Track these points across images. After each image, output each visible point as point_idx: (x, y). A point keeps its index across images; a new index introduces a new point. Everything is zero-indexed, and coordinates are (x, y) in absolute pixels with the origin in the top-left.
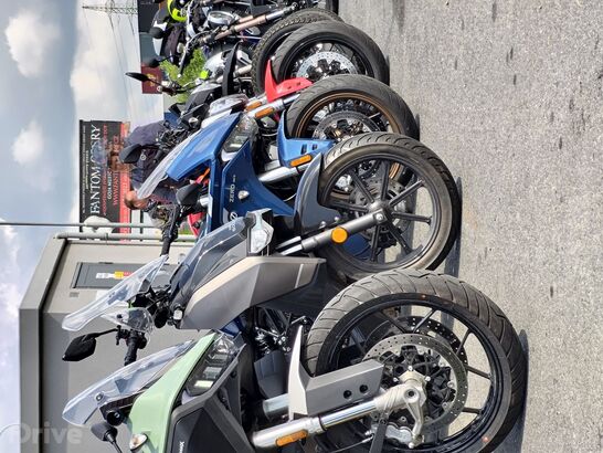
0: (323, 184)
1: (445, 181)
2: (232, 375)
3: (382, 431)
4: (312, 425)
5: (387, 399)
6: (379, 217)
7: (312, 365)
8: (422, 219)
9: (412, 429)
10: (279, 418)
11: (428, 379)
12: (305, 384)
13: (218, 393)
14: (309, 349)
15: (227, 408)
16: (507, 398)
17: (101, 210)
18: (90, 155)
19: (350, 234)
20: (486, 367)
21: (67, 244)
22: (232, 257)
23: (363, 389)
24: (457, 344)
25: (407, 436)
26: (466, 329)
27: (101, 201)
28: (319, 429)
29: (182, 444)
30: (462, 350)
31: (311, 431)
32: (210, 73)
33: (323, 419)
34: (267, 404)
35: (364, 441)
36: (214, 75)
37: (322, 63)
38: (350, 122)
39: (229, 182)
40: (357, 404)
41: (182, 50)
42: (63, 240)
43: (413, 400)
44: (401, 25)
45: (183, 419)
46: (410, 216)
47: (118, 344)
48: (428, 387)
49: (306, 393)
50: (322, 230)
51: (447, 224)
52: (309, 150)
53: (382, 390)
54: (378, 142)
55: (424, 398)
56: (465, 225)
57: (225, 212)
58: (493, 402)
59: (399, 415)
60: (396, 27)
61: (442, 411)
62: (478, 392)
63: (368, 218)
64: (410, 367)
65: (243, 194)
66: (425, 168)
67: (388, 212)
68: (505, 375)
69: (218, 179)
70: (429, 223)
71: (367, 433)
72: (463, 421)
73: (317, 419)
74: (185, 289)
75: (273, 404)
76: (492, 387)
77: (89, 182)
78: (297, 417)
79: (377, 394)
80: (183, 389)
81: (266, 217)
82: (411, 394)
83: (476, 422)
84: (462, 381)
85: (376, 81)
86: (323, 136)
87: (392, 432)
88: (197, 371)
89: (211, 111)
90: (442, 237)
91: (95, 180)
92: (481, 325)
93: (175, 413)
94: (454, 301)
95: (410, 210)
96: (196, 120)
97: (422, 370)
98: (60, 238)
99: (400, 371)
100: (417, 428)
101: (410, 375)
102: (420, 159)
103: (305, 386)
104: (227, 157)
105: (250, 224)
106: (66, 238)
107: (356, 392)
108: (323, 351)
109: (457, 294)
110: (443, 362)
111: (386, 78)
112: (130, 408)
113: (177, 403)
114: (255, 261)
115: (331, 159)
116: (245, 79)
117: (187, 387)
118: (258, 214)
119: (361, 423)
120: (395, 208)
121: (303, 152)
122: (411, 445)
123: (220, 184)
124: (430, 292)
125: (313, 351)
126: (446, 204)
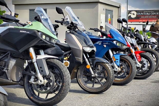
0: (101, 63)
1: (102, 90)
2: (46, 43)
3: (33, 75)
4: (34, 60)
5: (40, 76)
6: (93, 76)
7: (49, 60)
8: (93, 85)
9: (34, 82)
10: (37, 53)
11: (45, 85)
12: (44, 59)
13: (41, 40)
14: (52, 59)
15: (38, 42)
16: (41, 102)
17: (138, 15)
18: (153, 12)
19: (89, 69)
20: (48, 98)
21: (118, 8)
22: (83, 43)
23: (42, 71)
25: (32, 81)
26: (57, 93)
27: (141, 15)
28: (33, 61)
29: (29, 32)
30: (53, 93)
31: (33, 60)
32: (149, 39)
33: (36, 63)
34: (42, 51)
35: (31, 71)
36: (149, 40)
37: (145, 64)
38: (124, 70)
39: (109, 43)
40: (39, 70)
41: (157, 32)
42: (119, 7)
43: (39, 82)
44: (152, 82)
45: (35, 33)
46: (94, 83)
47: (62, 19)
48: (43, 85)
49: (42, 59)
50: (90, 63)
51: (92, 91)
52: (117, 61)
53: (42, 75)
54: (111, 76)
55: (40, 84)
56: (91, 95)
57: (101, 42)
58: (40, 99)
59: (36, 79)
60: (153, 81)
61: (38, 88)
62: (43, 96)
63: (93, 73)
64: (48, 81)
65: (105, 46)
66: (105, 86)
68: (46, 102)
69: (110, 40)
70: (92, 87)
71: (33, 72)
72: (36, 93)
73: (36, 61)
74: (76, 33)
75: (42, 52)
76: (44, 99)
77: (146, 12)
78: (36, 57)
79: (41, 74)
80: (42, 33)
81: (93, 51)
82: (41, 81)
83: (36, 95)
84: (44, 93)
85: (135, 76)
86: (121, 64)
87: (33, 77)
88: (47, 36)
89: (132, 39)
90: (88, 90)
91: (146, 14)
92: (57, 97)
93: (36, 31)
94: (62, 91)
95: (96, 83)
96: (129, 35)
97: (47, 84)
98: (120, 6)
99: (47, 79)
100: (33, 83)
101: (46, 81)
102: (107, 85)
103: (43, 59)
104: (115, 42)
105: (92, 47)
106: (120, 7)
107: (42, 69)
108: (52, 63)
109: (64, 91)
110: (49, 88)
112: (39, 22)
113: (38, 31)
114: (81, 49)
115: (107, 65)
116: (147, 47)
117: (43, 34)
119: (35, 71)
120: (96, 79)
121: (116, 59)
122: (30, 81)
123: (108, 41)
124: (64, 86)
125: (52, 60)
126: (96, 91)
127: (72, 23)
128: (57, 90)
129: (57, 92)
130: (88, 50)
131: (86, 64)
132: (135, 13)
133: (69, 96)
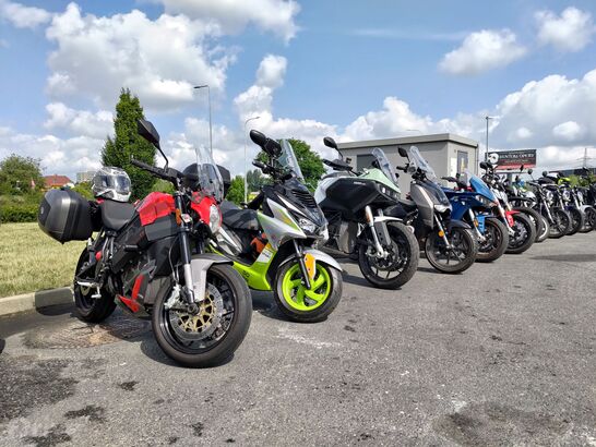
0: (459, 228)
1: (460, 269)
2: (386, 199)
3: (370, 245)
4: (372, 223)
5: (379, 246)
6: (448, 247)
7: (390, 223)
8: (448, 262)
9: (371, 254)
10: (375, 214)
11: (385, 259)
13: (380, 195)
14: (394, 222)
15: (376, 198)
16: (380, 283)
17: (501, 159)
18: (522, 154)
19: (442, 237)
20: (390, 277)
21: (475, 148)
22: (434, 199)
23: (382, 239)
24: (397, 269)
25: (369, 252)
26: (401, 272)
27: (506, 159)
28: (370, 225)
31: (370, 223)
33: (373, 227)
35: (368, 239)
36: (524, 194)
38: (490, 239)
39: (468, 198)
40: (378, 237)
43: (379, 254)
45: (372, 184)
46: (449, 258)
47: (405, 164)
48: (382, 259)
49: (381, 222)
50: (443, 229)
51: (446, 269)
52: (480, 225)
53: (382, 245)
55: (379, 258)
56: (445, 275)
57: (458, 197)
59: (375, 250)
60: (532, 257)
61: (376, 263)
62: (383, 274)
63: (448, 244)
64: (389, 254)
65: (463, 203)
66: (465, 263)
67: (450, 250)
69: (470, 194)
70: (447, 264)
71: (370, 240)
72: (374, 270)
74: (424, 184)
75: (381, 212)
76: (383, 278)
78: (374, 219)
79: (380, 244)
81: (448, 210)
82: (381, 254)
83: (374, 274)
84: (385, 270)
85: (505, 249)
86: (486, 230)
87: (370, 247)
88: (388, 188)
89: (501, 192)
90: (442, 268)
91: (512, 156)
92: (400, 277)
93: (374, 182)
94: (408, 268)
95: (452, 258)
97: (388, 257)
98: (478, 145)
99: (388, 251)
101: (386, 254)
103: (383, 221)
104: (477, 197)
105: (446, 205)
106: (477, 147)
107: (381, 237)
108: (394, 227)
109: (411, 270)
110: (390, 264)
111: (507, 253)
113: (377, 182)
114: (432, 207)
115: (468, 231)
116: (522, 204)
117: (383, 185)
118: (450, 207)
119: (373, 239)
120: (452, 253)
121: (479, 223)
122: (366, 253)
123: (467, 195)
124: (411, 261)
125: (393, 224)
126: (452, 269)
127: (419, 170)
128: (401, 265)
129: (401, 270)
130: (442, 208)
131: (439, 230)
132: (497, 156)
133: (417, 275)
